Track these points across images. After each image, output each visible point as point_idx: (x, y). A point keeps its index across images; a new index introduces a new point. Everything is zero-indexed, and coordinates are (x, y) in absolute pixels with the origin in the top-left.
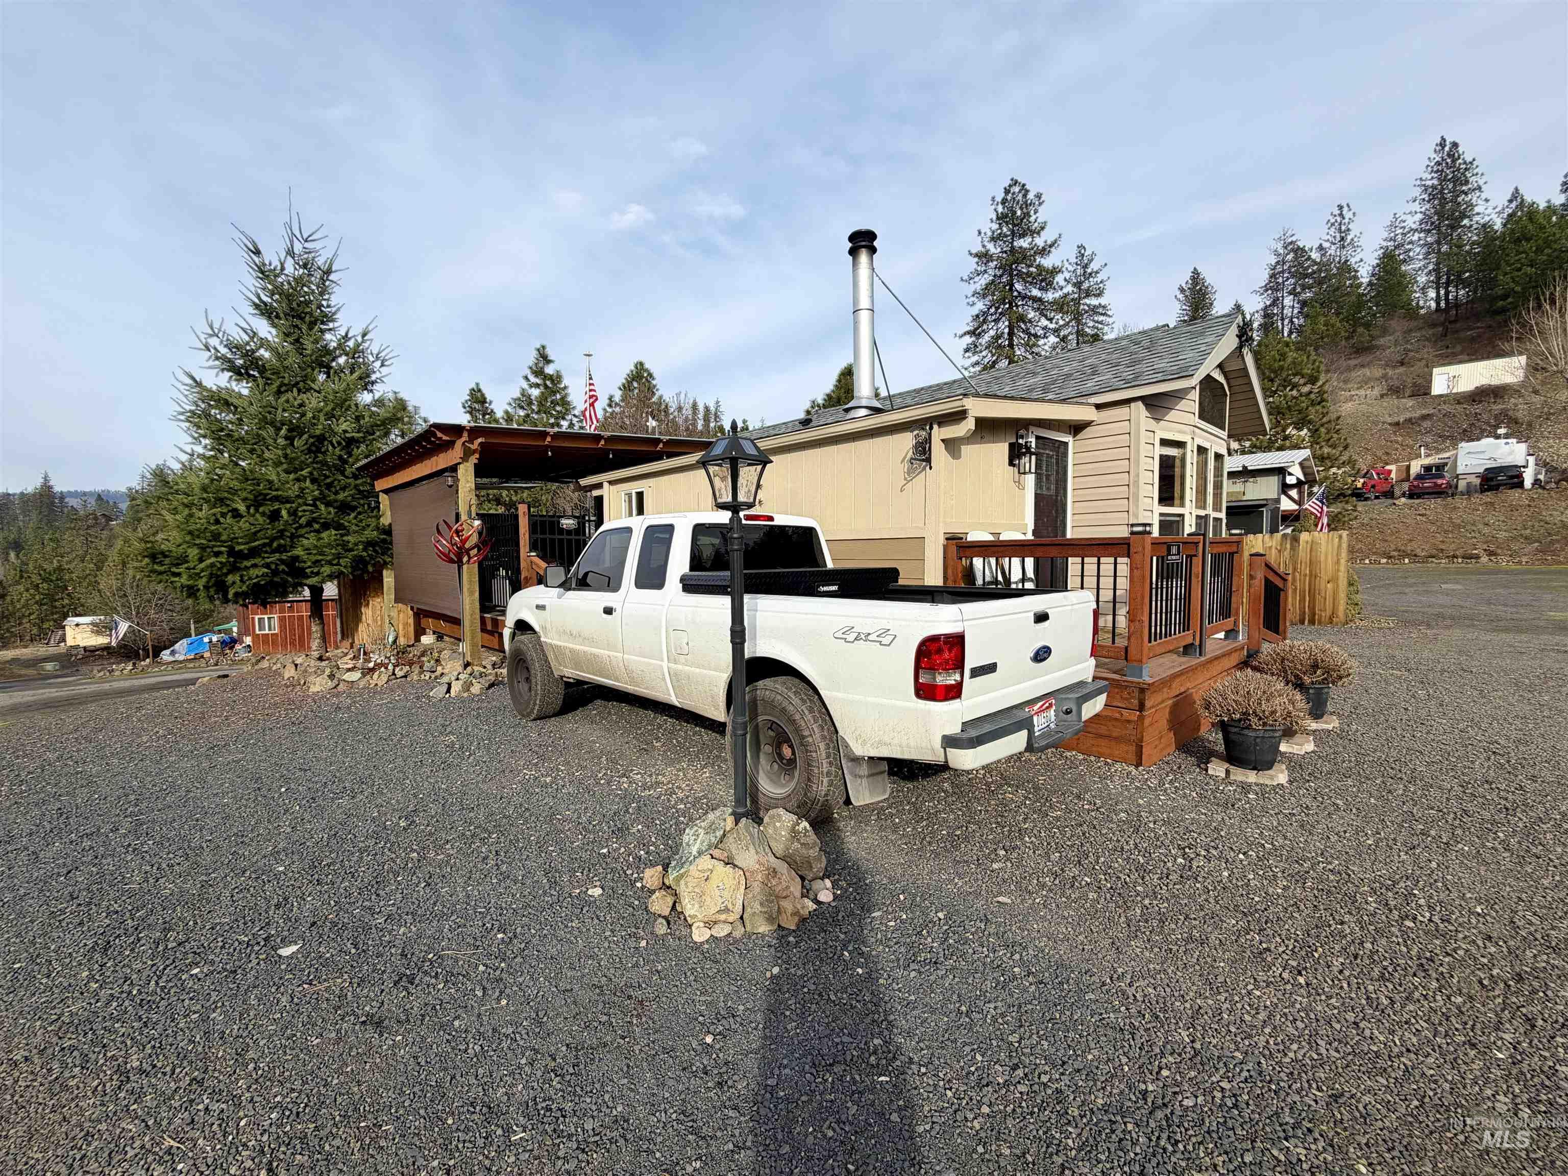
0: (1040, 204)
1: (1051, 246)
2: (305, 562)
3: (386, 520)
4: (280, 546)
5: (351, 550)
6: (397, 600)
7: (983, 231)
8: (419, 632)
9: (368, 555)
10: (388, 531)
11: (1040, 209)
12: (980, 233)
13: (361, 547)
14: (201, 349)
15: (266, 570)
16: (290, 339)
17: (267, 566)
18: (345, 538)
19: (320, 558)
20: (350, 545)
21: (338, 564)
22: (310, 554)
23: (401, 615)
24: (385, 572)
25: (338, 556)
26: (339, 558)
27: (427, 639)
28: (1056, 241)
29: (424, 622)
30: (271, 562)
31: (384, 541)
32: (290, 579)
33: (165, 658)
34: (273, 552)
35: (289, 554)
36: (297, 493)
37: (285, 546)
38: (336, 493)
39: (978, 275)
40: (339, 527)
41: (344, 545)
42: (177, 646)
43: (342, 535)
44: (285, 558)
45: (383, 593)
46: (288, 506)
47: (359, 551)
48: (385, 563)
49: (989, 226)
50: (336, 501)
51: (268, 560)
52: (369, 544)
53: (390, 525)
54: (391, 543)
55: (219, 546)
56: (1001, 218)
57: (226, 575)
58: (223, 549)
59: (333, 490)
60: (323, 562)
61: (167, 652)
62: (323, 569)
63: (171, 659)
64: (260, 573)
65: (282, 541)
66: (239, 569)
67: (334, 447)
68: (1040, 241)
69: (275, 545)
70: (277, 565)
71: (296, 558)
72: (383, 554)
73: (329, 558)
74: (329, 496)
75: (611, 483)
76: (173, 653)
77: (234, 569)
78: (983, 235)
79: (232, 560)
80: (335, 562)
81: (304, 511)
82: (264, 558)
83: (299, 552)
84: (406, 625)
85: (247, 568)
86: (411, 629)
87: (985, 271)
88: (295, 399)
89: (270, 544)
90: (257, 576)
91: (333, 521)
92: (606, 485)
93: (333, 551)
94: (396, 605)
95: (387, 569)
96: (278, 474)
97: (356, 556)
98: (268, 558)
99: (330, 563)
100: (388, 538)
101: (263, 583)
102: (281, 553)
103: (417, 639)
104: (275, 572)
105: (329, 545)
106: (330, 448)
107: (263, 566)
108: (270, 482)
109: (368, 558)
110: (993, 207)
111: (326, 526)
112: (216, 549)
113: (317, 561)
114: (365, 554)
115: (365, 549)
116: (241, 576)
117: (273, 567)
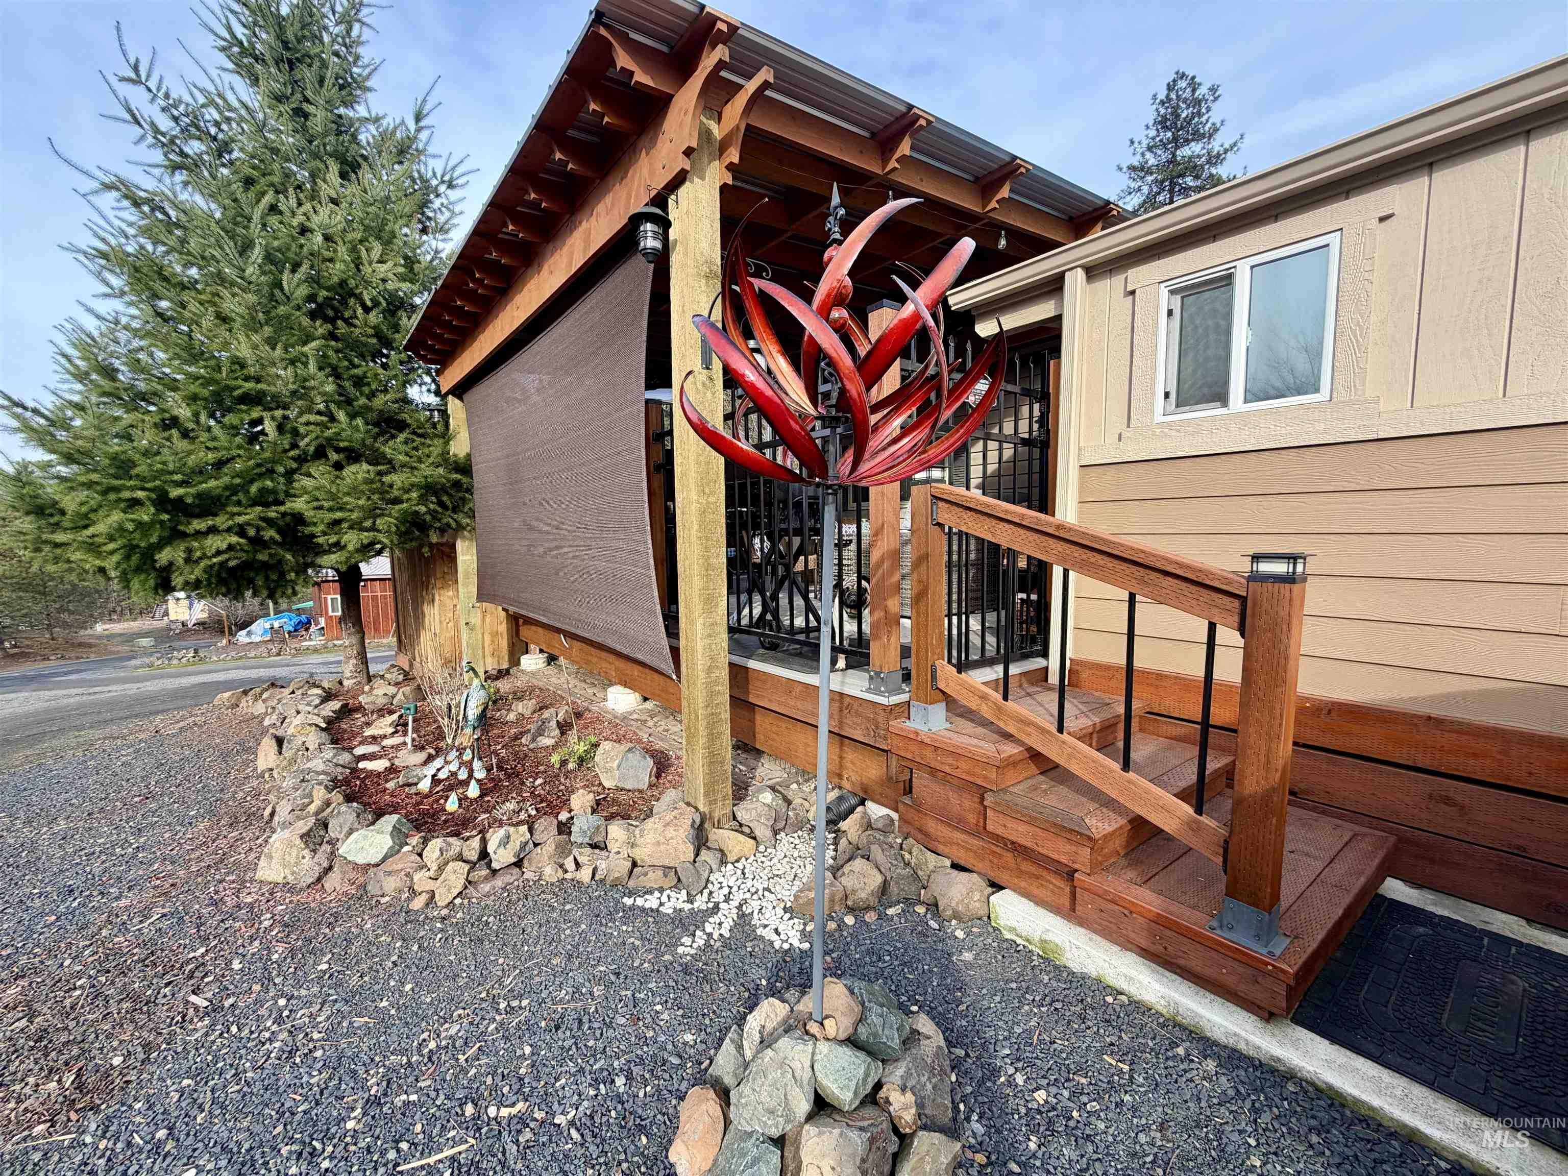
0: (1216, 99)
1: (1226, 151)
2: (315, 524)
3: (460, 447)
4: (263, 491)
5: (396, 501)
6: (481, 597)
7: (1136, 140)
8: (518, 648)
9: (429, 511)
10: (465, 468)
11: (1215, 107)
12: (1132, 142)
13: (414, 495)
14: (125, 121)
15: (234, 539)
16: (285, 108)
17: (241, 531)
18: (387, 479)
19: (339, 515)
20: (396, 493)
21: (373, 529)
22: (321, 508)
23: (488, 620)
24: (460, 546)
25: (373, 513)
26: (375, 517)
27: (532, 662)
28: (1235, 144)
29: (526, 632)
30: (248, 524)
31: (457, 484)
32: (289, 557)
33: (240, 639)
34: (255, 503)
35: (282, 509)
36: (292, 387)
37: (274, 491)
38: (372, 395)
39: (1130, 193)
40: (376, 459)
41: (384, 491)
42: (253, 627)
43: (380, 473)
44: (273, 515)
45: (456, 581)
46: (278, 413)
47: (413, 502)
48: (460, 527)
49: (1144, 135)
50: (368, 409)
51: (240, 519)
52: (430, 489)
53: (469, 456)
54: (469, 490)
55: (133, 489)
56: (1162, 123)
57: (160, 546)
58: (140, 494)
59: (366, 390)
60: (345, 525)
61: (244, 632)
62: (345, 538)
63: (248, 640)
64: (224, 546)
65: (269, 483)
66: (184, 535)
67: (367, 310)
68: (1216, 146)
69: (254, 489)
70: (258, 529)
71: (298, 519)
72: (455, 510)
73: (355, 516)
74: (357, 399)
75: (1093, 272)
76: (249, 634)
77: (175, 535)
78: (1136, 145)
79: (166, 517)
80: (368, 524)
81: (308, 424)
82: (233, 515)
83: (299, 505)
84: (495, 634)
85: (198, 534)
86: (504, 643)
87: (1139, 189)
88: (294, 214)
89: (244, 488)
90: (218, 553)
91: (363, 444)
92: (1075, 280)
93: (361, 502)
94: (478, 604)
95: (464, 537)
96: (255, 347)
97: (406, 512)
98: (239, 514)
99: (356, 526)
100: (464, 480)
101: (232, 564)
102: (266, 505)
103: (515, 662)
104: (257, 542)
105: (354, 491)
106: (360, 311)
107: (229, 530)
108: (241, 364)
109: (428, 518)
110: (1154, 107)
111: (353, 456)
112: (126, 494)
113: (338, 522)
114: (423, 509)
115: (422, 499)
116: (189, 551)
117: (252, 532)
